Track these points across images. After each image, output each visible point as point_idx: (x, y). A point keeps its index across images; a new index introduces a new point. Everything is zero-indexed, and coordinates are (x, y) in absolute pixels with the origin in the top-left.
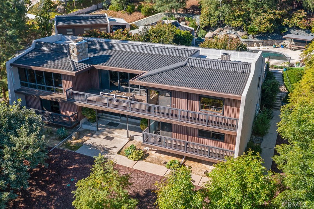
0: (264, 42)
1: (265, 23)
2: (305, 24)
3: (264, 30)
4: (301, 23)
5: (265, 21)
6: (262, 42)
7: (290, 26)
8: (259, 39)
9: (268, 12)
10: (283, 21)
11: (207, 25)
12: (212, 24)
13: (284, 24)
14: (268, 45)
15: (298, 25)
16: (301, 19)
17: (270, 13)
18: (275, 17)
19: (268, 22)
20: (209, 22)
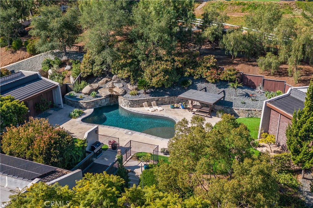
0: (160, 100)
1: (157, 75)
2: (213, 76)
3: (157, 84)
4: (207, 74)
5: (157, 73)
6: (156, 100)
7: (195, 78)
8: (153, 96)
9: (165, 60)
10: (186, 71)
11: (88, 74)
12: (95, 73)
13: (186, 74)
14: (165, 103)
15: (205, 77)
16: (208, 68)
17: (166, 61)
18: (173, 66)
19: (163, 73)
20: (91, 70)
